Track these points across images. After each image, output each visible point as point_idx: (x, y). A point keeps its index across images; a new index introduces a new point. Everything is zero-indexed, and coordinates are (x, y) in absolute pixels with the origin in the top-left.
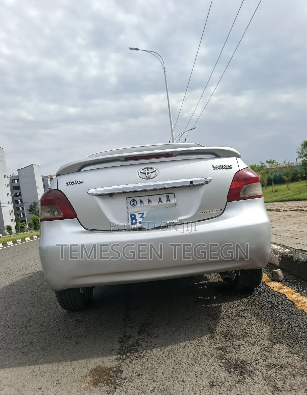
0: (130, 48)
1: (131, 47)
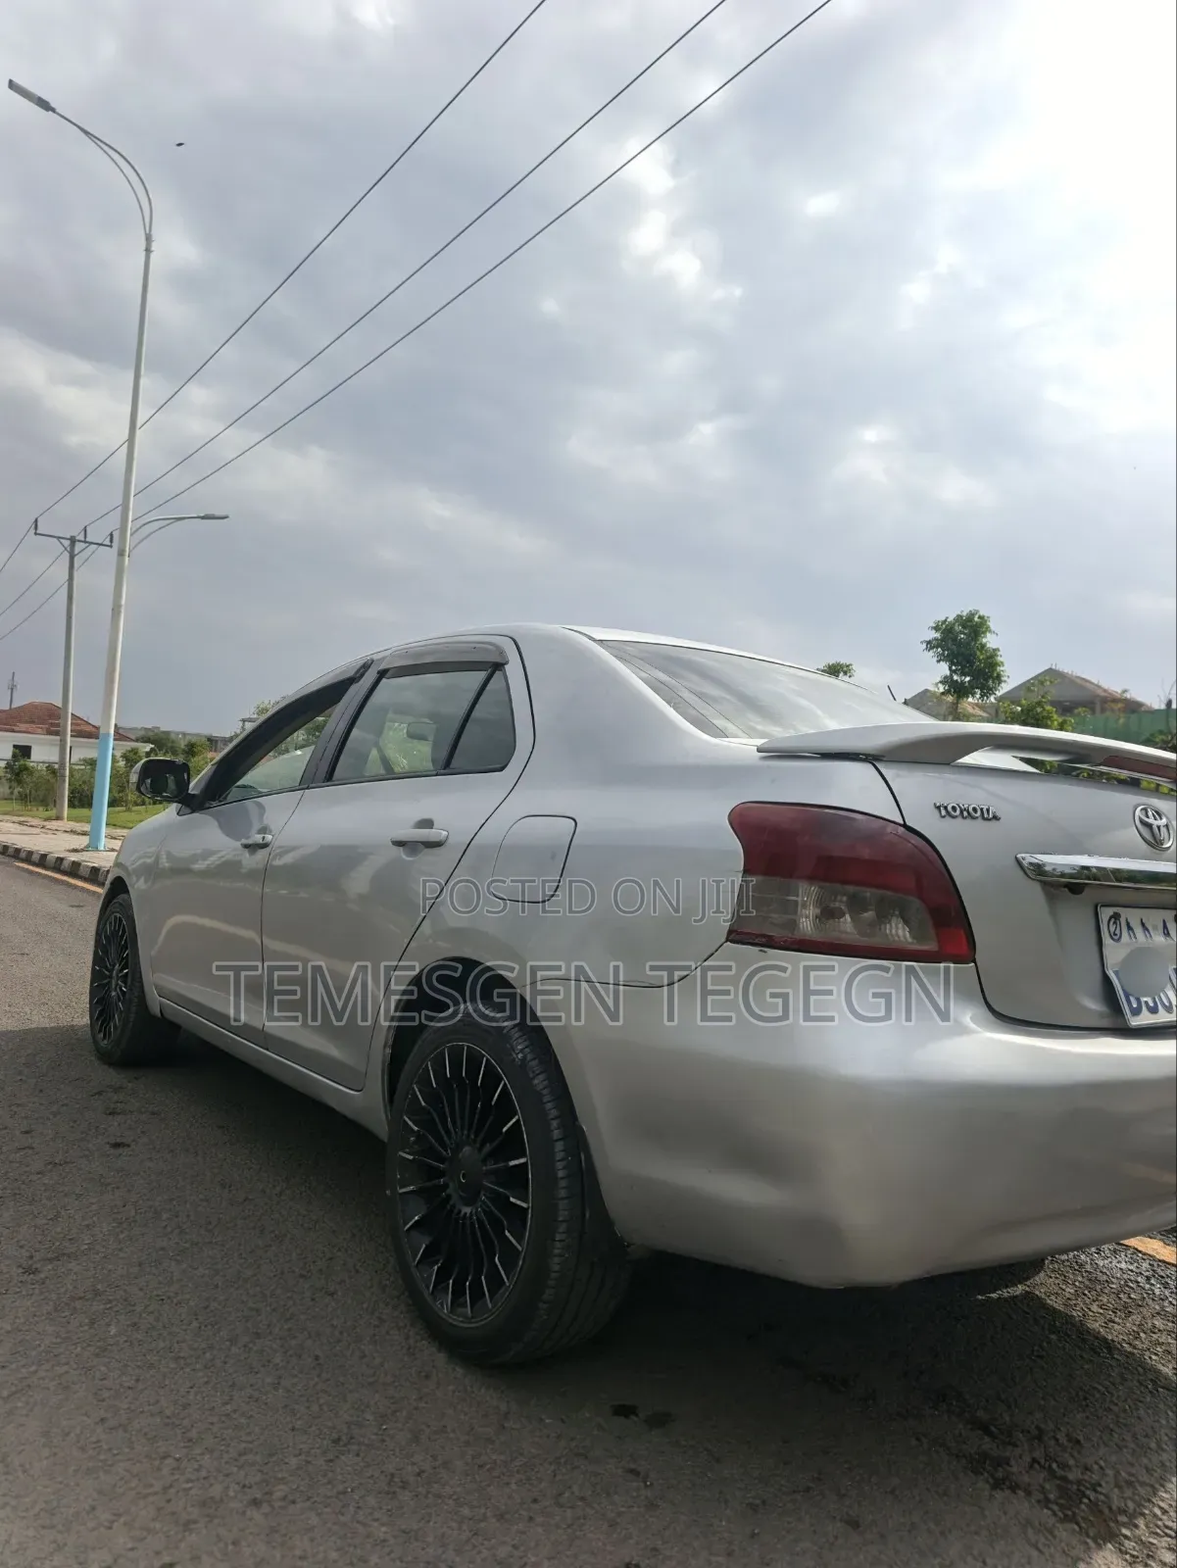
0: (11, 81)
1: (19, 81)
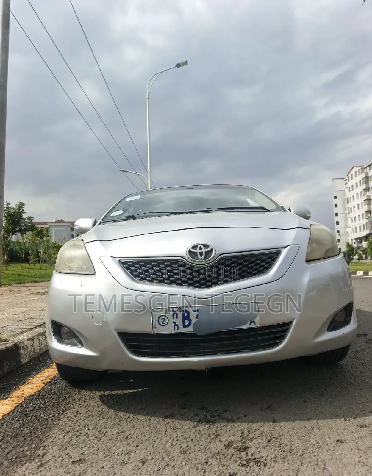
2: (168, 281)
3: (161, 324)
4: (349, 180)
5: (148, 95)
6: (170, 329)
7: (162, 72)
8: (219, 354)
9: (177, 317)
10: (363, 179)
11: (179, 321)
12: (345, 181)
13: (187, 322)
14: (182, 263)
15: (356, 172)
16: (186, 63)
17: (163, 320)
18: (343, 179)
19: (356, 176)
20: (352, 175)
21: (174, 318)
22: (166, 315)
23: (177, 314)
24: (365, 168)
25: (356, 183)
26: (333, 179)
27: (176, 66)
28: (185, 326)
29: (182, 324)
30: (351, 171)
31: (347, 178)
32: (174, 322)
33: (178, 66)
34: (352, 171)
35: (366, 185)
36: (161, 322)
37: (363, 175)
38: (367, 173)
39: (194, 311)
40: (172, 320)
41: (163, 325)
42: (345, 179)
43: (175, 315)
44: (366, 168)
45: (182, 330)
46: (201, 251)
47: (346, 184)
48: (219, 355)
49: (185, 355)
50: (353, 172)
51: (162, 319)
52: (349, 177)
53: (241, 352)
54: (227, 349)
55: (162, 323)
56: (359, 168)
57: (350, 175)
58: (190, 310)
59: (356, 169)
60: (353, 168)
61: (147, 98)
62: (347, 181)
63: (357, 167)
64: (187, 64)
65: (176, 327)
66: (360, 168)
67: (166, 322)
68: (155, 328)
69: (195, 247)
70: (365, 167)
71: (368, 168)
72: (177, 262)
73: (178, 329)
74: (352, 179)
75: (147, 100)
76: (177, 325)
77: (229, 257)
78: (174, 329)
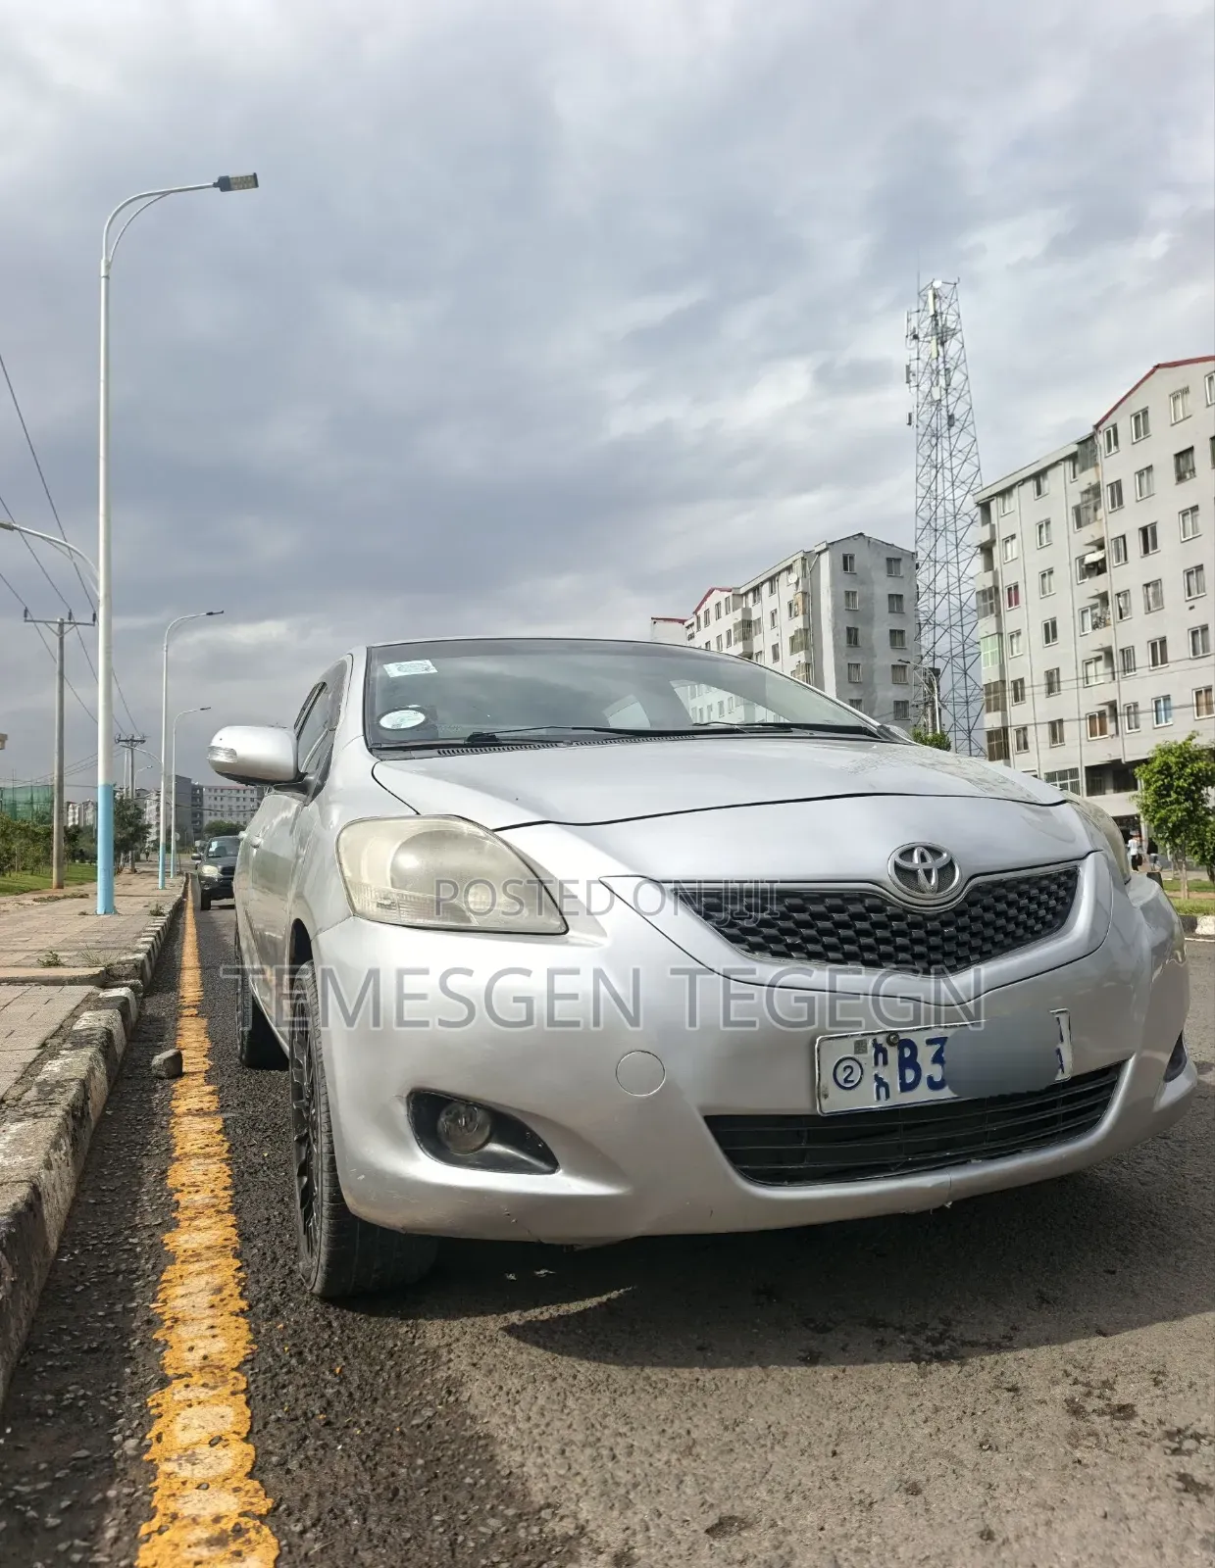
2: (839, 956)
3: (841, 1082)
4: (699, 627)
5: (108, 267)
6: (865, 1099)
7: (165, 194)
8: (973, 1161)
9: (885, 1062)
10: (735, 625)
11: (891, 1074)
12: (688, 627)
13: (910, 1076)
14: (878, 902)
15: (718, 605)
16: (252, 181)
17: (848, 1071)
18: (682, 622)
19: (718, 617)
20: (707, 612)
21: (876, 1063)
22: (857, 1057)
23: (885, 1052)
24: (742, 595)
25: (719, 637)
26: (655, 620)
27: (215, 185)
28: (906, 1087)
29: (898, 1081)
30: (705, 599)
31: (694, 620)
32: (876, 1076)
33: (224, 184)
34: (709, 599)
35: (744, 647)
36: (841, 1078)
37: (738, 615)
38: (747, 611)
39: (930, 1042)
40: (871, 1071)
41: (848, 1085)
42: (687, 624)
43: (881, 1056)
44: (746, 594)
45: (899, 1098)
46: (926, 866)
47: (691, 637)
48: (975, 1164)
49: (890, 1171)
50: (710, 604)
51: (845, 1068)
52: (698, 618)
53: (1019, 1151)
54: (992, 1145)
55: (846, 1081)
56: (726, 594)
57: (701, 613)
58: (920, 1040)
59: (718, 597)
60: (711, 592)
61: (103, 273)
62: (695, 628)
63: (721, 590)
64: (256, 185)
65: (883, 1091)
66: (730, 594)
67: (855, 1077)
68: (826, 1096)
69: (907, 853)
70: (742, 591)
71: (751, 595)
72: (860, 897)
73: (888, 1096)
74: (707, 622)
75: (103, 280)
76: (886, 1086)
77: (988, 883)
78: (878, 1097)
